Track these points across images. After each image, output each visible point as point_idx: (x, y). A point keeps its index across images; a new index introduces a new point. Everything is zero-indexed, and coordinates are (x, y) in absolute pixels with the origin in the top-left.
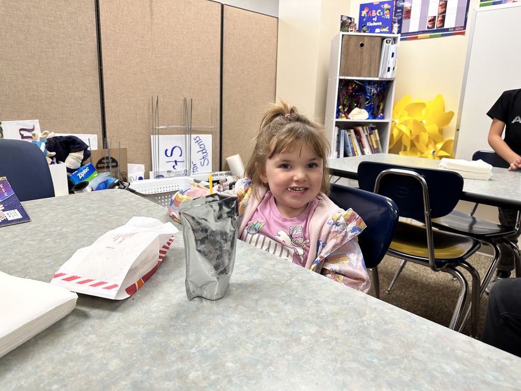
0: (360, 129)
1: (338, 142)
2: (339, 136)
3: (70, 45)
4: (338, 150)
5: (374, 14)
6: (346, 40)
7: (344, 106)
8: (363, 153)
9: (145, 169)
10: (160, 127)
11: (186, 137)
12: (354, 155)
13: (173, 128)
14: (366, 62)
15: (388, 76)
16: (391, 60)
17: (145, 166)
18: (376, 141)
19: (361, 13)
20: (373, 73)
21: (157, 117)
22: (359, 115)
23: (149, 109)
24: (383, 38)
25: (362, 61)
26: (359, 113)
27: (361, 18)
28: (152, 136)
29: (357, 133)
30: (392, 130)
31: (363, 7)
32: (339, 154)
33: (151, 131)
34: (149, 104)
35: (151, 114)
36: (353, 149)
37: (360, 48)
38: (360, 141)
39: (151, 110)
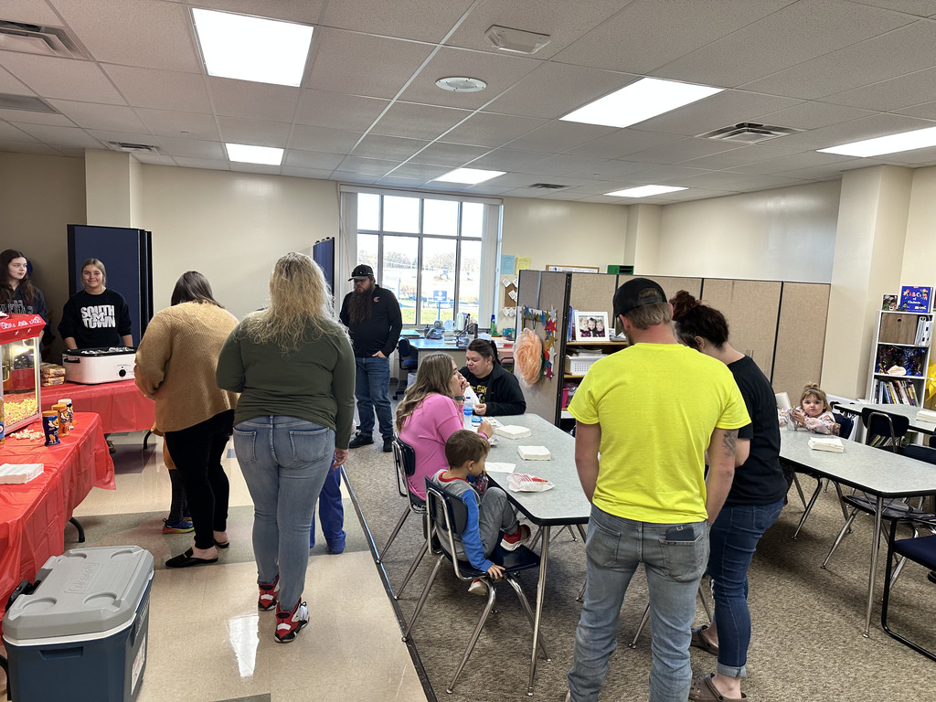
0: (899, 382)
1: (878, 391)
2: (878, 386)
4: (877, 397)
5: (914, 295)
6: (885, 318)
7: (883, 364)
8: (901, 402)
12: (892, 402)
14: (903, 333)
15: (923, 344)
16: (926, 333)
18: (913, 393)
19: (903, 293)
20: (909, 341)
22: (898, 371)
24: (919, 316)
25: (899, 332)
26: (897, 370)
27: (903, 297)
29: (896, 386)
30: (927, 386)
31: (904, 289)
32: (878, 400)
36: (891, 398)
37: (897, 323)
38: (898, 392)
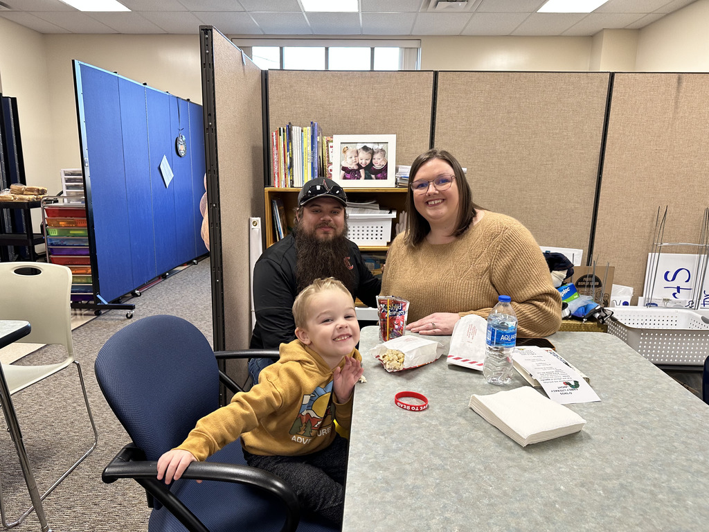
3: (571, 155)
9: (634, 293)
10: (664, 244)
11: (700, 257)
13: (681, 246)
17: (634, 290)
21: (661, 230)
23: (652, 221)
28: (650, 254)
33: (650, 248)
34: (654, 215)
35: (654, 227)
39: (655, 223)
